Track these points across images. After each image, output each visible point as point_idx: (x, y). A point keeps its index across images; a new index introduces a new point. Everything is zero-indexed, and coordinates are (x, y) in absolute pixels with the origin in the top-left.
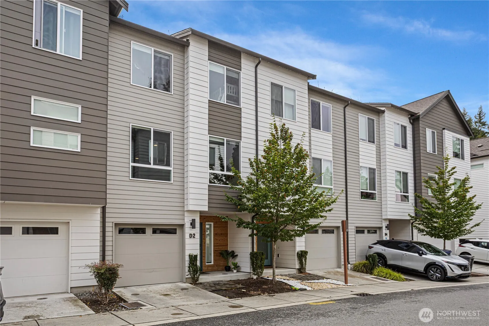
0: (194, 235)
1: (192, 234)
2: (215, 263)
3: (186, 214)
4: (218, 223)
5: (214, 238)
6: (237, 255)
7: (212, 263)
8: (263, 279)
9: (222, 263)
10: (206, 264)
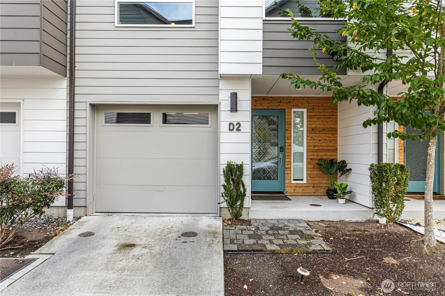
0: (238, 126)
1: (235, 123)
2: (310, 182)
3: (222, 84)
4: (315, 110)
5: (308, 136)
6: (350, 169)
7: (305, 181)
8: (402, 229)
9: (324, 182)
10: (293, 182)
